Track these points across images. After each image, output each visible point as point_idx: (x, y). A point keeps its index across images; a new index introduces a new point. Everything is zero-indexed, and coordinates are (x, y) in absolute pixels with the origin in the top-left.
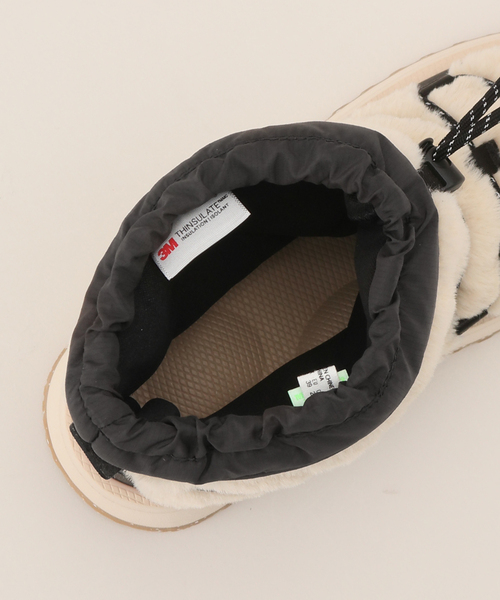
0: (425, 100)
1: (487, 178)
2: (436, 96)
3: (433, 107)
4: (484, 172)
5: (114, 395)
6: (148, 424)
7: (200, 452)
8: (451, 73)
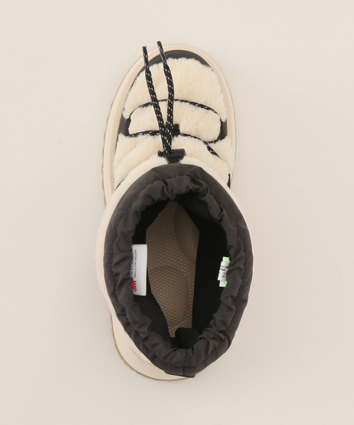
0: (131, 136)
1: (179, 136)
2: (132, 130)
3: (136, 135)
4: (177, 136)
5: (175, 350)
6: (195, 346)
7: (222, 336)
8: (126, 117)
